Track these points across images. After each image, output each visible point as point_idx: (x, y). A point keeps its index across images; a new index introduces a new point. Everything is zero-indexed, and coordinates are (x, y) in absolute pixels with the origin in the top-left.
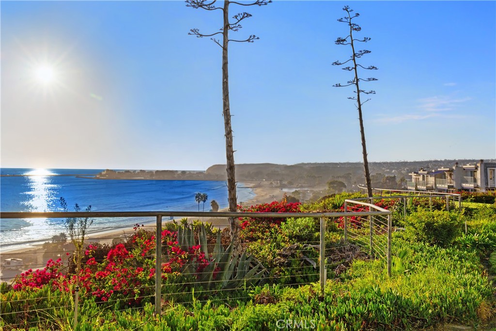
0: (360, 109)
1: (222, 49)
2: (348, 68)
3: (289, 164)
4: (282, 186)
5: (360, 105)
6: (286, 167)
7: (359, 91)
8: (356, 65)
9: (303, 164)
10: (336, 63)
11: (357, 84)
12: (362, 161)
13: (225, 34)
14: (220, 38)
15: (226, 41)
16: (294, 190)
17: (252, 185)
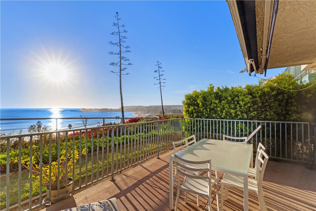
0: (161, 91)
1: (119, 77)
2: (158, 80)
3: (147, 106)
4: (145, 113)
5: (161, 90)
6: (146, 107)
7: (161, 86)
8: (160, 78)
9: (152, 106)
10: (155, 78)
11: (160, 84)
12: (161, 105)
13: (120, 72)
14: (119, 74)
15: (121, 74)
16: (149, 115)
17: (135, 113)
